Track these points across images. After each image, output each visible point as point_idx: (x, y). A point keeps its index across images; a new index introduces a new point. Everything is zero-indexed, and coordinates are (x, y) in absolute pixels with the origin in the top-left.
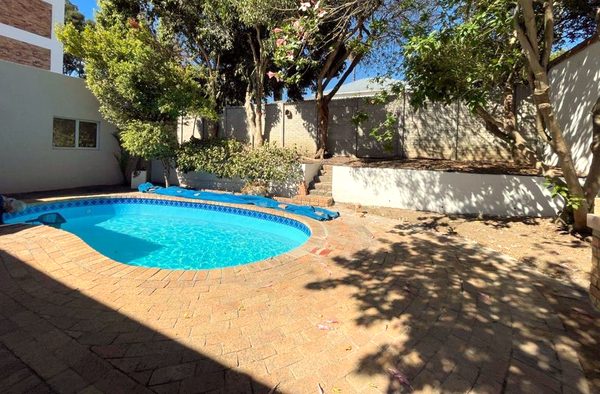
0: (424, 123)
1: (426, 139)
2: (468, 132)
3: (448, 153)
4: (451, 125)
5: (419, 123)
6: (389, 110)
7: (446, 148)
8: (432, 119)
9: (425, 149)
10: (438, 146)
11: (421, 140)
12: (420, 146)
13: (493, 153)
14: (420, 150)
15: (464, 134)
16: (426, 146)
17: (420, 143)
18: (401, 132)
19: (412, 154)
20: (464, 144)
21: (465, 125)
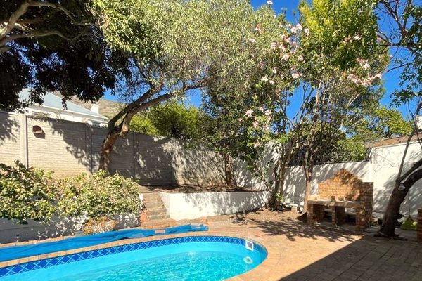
0: (188, 161)
1: (189, 172)
2: (210, 169)
3: (201, 181)
4: (202, 164)
5: (185, 161)
6: (165, 149)
7: (200, 178)
8: (192, 159)
9: (188, 178)
10: (196, 177)
11: (186, 173)
12: (186, 176)
13: (220, 181)
14: (186, 179)
15: (208, 170)
16: (189, 177)
17: (185, 175)
18: (174, 166)
19: (181, 182)
20: (208, 176)
21: (208, 165)
